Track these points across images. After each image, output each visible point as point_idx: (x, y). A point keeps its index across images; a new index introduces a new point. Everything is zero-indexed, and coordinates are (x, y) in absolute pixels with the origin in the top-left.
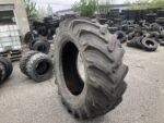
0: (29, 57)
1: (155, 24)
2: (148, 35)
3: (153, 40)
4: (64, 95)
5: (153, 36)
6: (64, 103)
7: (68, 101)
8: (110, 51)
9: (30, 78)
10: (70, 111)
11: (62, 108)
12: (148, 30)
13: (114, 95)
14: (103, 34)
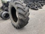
0: (2, 13)
1: (38, 3)
2: (36, 6)
3: (37, 7)
4: (13, 23)
5: (38, 6)
6: (13, 25)
7: (14, 24)
8: (24, 9)
9: (3, 19)
10: (15, 27)
11: (13, 26)
12: (36, 5)
13: (26, 21)
14: (22, 4)
